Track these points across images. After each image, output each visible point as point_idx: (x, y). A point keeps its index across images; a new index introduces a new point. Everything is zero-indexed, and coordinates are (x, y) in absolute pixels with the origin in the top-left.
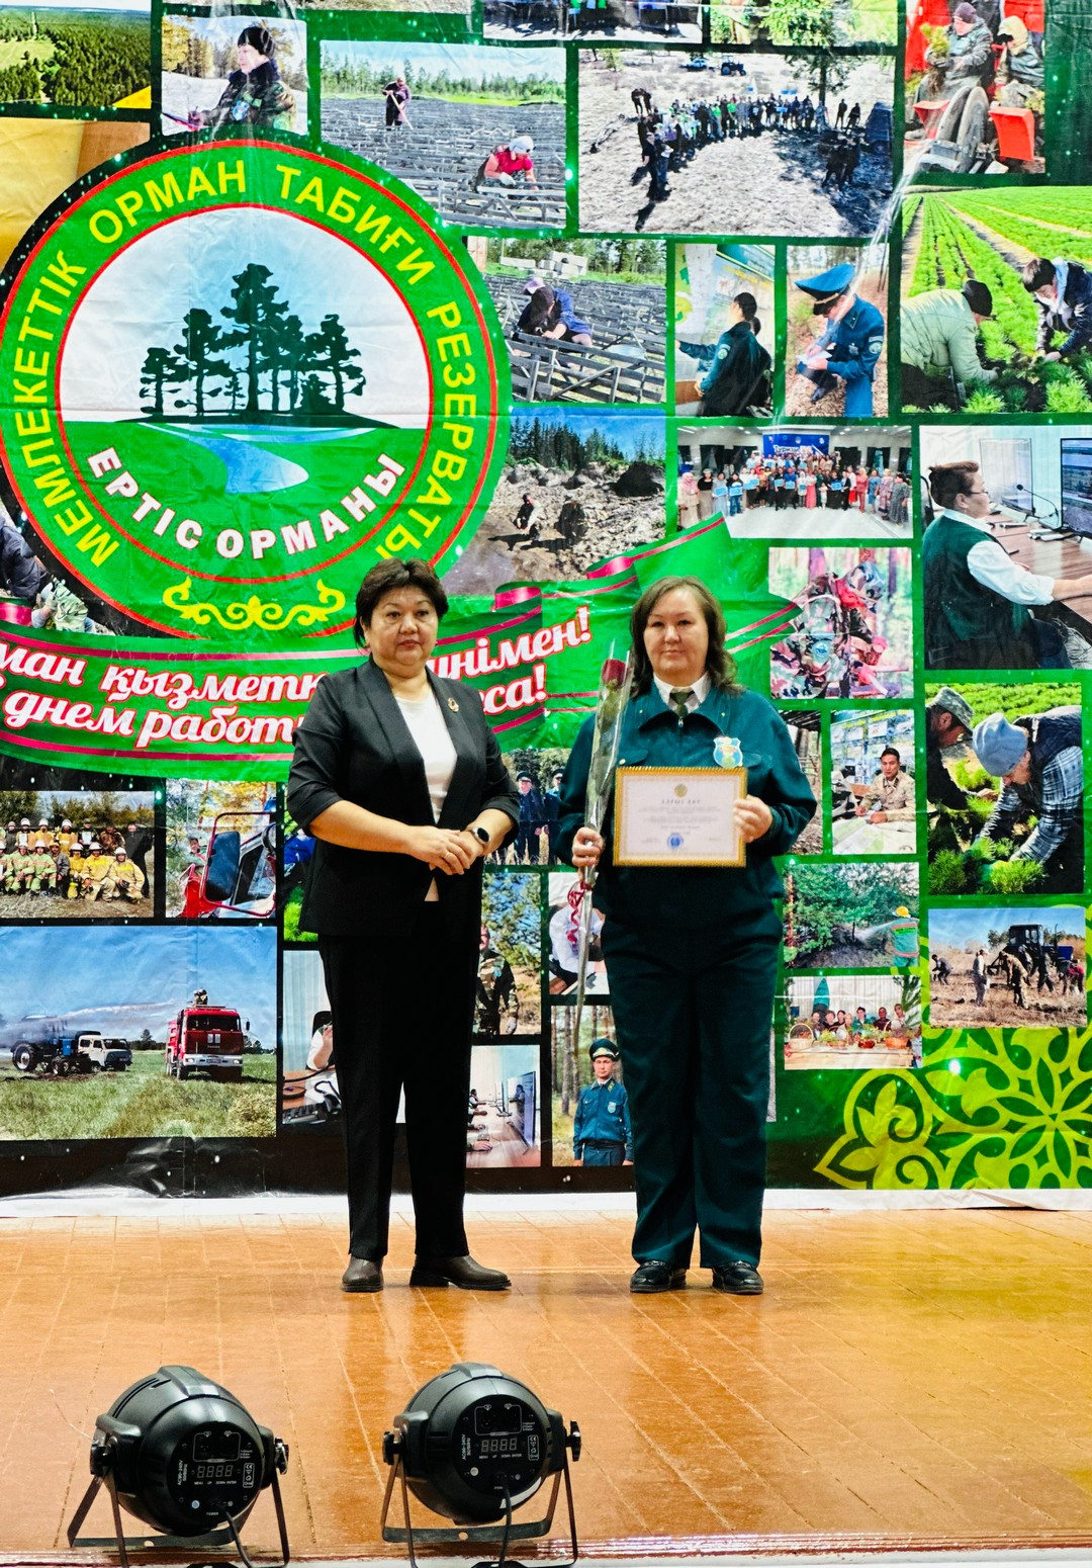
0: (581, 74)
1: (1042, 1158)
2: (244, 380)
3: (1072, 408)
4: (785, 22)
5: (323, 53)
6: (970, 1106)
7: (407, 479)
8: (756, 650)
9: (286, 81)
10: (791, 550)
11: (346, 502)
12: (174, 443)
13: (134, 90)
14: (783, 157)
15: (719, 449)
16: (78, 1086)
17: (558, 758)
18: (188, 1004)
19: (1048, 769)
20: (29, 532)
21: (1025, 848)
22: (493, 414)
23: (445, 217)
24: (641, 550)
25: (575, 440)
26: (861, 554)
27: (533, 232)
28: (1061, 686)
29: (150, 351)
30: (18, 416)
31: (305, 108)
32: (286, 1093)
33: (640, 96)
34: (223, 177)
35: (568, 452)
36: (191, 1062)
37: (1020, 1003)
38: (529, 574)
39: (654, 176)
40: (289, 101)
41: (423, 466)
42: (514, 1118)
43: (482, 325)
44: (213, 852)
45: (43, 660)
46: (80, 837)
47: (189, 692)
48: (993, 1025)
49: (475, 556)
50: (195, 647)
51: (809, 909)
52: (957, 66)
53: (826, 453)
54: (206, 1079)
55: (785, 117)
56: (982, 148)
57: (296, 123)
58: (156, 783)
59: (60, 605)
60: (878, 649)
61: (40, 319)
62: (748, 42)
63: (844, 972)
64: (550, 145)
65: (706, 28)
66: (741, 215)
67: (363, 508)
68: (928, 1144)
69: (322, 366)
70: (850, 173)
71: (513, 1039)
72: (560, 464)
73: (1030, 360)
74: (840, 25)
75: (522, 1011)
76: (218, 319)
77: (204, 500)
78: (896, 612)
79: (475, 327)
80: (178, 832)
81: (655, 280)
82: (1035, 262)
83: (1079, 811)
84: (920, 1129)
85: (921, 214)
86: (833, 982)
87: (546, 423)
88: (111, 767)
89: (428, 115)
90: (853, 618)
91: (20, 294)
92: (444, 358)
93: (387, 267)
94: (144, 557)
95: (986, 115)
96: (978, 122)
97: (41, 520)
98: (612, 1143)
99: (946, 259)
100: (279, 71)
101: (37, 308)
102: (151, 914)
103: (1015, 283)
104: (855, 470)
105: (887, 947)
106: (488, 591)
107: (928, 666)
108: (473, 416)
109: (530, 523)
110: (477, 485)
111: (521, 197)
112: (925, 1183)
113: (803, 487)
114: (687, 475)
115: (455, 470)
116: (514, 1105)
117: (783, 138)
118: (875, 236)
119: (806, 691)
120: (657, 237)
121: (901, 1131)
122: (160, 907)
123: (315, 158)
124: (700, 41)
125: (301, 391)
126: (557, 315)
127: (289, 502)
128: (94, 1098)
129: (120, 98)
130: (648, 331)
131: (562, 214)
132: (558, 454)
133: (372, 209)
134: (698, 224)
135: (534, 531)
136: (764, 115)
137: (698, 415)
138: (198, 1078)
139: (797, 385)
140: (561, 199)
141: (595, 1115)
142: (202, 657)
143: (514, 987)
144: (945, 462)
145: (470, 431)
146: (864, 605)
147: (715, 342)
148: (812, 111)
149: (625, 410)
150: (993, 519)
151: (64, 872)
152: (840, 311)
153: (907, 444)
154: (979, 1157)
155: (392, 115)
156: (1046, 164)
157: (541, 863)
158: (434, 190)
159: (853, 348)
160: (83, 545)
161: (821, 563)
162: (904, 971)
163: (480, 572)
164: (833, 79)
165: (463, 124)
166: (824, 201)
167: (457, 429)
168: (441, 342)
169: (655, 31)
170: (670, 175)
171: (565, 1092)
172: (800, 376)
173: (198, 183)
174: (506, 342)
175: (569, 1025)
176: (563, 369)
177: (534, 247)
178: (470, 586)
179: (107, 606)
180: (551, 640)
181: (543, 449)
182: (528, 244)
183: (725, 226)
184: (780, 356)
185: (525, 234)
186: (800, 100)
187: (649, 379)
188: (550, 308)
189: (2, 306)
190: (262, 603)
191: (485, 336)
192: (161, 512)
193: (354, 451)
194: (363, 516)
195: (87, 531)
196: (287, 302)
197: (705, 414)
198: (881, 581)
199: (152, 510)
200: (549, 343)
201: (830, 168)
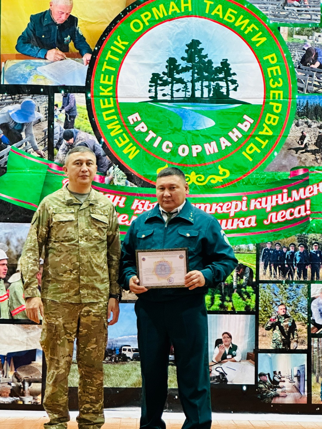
2: (190, 85)
7: (255, 125)
11: (230, 134)
12: (161, 111)
16: (122, 366)
17: (315, 238)
20: (104, 146)
22: (290, 99)
23: (271, 19)
27: (307, 25)
29: (153, 74)
30: (101, 101)
34: (183, 5)
38: (304, 163)
41: (262, 120)
42: (296, 383)
43: (286, 63)
45: (109, 196)
49: (282, 156)
54: (172, 365)
59: (116, 176)
61: (110, 63)
67: (237, 137)
69: (221, 79)
71: (296, 351)
72: (317, 119)
75: (300, 340)
76: (179, 62)
77: (173, 133)
79: (283, 64)
87: (311, 102)
91: (102, 53)
92: (270, 76)
93: (247, 40)
94: (149, 156)
97: (109, 141)
101: (109, 58)
106: (287, 170)
108: (281, 99)
109: (304, 143)
110: (283, 127)
111: (302, 11)
115: (274, 121)
116: (296, 378)
125: (212, 89)
126: (316, 59)
127: (207, 134)
128: (128, 371)
131: (319, 17)
132: (316, 115)
133: (242, 17)
135: (306, 146)
140: (319, 11)
143: (296, 330)
145: (280, 105)
157: (308, 280)
158: (267, 9)
163: (284, 162)
167: (275, 104)
168: (269, 70)
171: (317, 373)
173: (173, 8)
174: (295, 69)
175: (319, 346)
176: (318, 80)
177: (307, 31)
178: (280, 168)
179: (135, 175)
180: (313, 190)
181: (310, 113)
182: (305, 30)
185: (303, 26)
188: (314, 55)
189: (96, 57)
190: (196, 174)
191: (287, 67)
192: (156, 138)
193: (234, 113)
194: (237, 139)
195: (127, 146)
196: (207, 54)
199: (153, 137)
200: (313, 70)
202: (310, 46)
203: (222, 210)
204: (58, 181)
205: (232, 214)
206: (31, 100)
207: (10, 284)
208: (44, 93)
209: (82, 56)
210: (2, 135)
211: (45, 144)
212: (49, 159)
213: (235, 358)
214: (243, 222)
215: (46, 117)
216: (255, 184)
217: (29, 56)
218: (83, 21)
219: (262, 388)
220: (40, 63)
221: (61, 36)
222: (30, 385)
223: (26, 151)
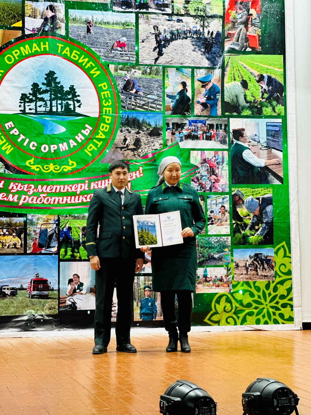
0: (139, 21)
1: (264, 316)
2: (48, 103)
3: (269, 114)
4: (193, 9)
5: (69, 13)
6: (245, 303)
7: (93, 131)
8: (187, 179)
9: (59, 20)
10: (196, 152)
11: (76, 137)
12: (29, 120)
13: (17, 22)
14: (193, 45)
15: (177, 124)
16: (2, 301)
18: (33, 277)
19: (264, 211)
21: (258, 232)
22: (116, 113)
23: (103, 59)
24: (156, 151)
25: (138, 121)
26: (215, 153)
27: (127, 64)
28: (267, 189)
29: (22, 94)
31: (65, 28)
32: (61, 302)
33: (156, 27)
34: (42, 46)
35: (137, 124)
36: (34, 294)
37: (258, 274)
38: (126, 158)
39: (159, 49)
40: (60, 26)
41: (97, 128)
43: (113, 89)
44: (40, 234)
46: (3, 231)
47: (33, 190)
48: (250, 280)
49: (111, 153)
50: (35, 177)
51: (202, 249)
52: (238, 22)
53: (205, 125)
54: (38, 298)
55: (194, 34)
56: (245, 44)
57: (62, 32)
58: (24, 215)
60: (219, 178)
62: (184, 14)
63: (211, 266)
64: (131, 40)
65: (173, 10)
66: (182, 60)
67: (81, 139)
68: (234, 313)
69: (69, 99)
70: (211, 49)
72: (134, 127)
73: (258, 101)
74: (208, 10)
76: (41, 86)
77: (37, 136)
78: (224, 168)
79: (111, 90)
80: (30, 229)
81: (160, 77)
82: (259, 75)
83: (272, 222)
84: (232, 309)
85: (230, 61)
86: (208, 269)
87: (131, 116)
88: (12, 211)
89: (98, 31)
90: (213, 170)
92: (103, 98)
93: (88, 73)
94: (21, 152)
95: (246, 35)
96: (244, 37)
98: (150, 314)
99: (236, 73)
100: (57, 17)
102: (23, 252)
103: (254, 80)
104: (213, 130)
105: (222, 259)
107: (233, 183)
108: (111, 114)
109: (126, 144)
110: (112, 132)
111: (123, 54)
112: (233, 324)
113: (199, 134)
114: (168, 131)
115: (106, 129)
117: (193, 40)
118: (218, 67)
119: (201, 190)
120: (160, 66)
121: (227, 310)
122: (25, 250)
123: (67, 42)
124: (171, 13)
125: (64, 106)
126: (133, 87)
127: (61, 137)
128: (7, 304)
129: (13, 24)
130: (158, 91)
131: (135, 58)
132: (134, 125)
133: (83, 56)
134: (171, 62)
135: (127, 146)
136: (188, 33)
137: (171, 114)
138: (36, 298)
139: (197, 107)
141: (145, 307)
142: (37, 180)
144: (236, 128)
145: (110, 118)
146: (216, 167)
147: (176, 95)
148: (201, 33)
149: (152, 113)
150: (249, 144)
152: (208, 87)
153: (226, 123)
154: (247, 316)
155: (89, 30)
156: (262, 49)
158: (100, 52)
159: (212, 97)
160: (4, 148)
161: (204, 155)
162: (227, 266)
163: (113, 157)
164: (206, 24)
165: (108, 33)
166: (204, 57)
167: (107, 117)
168: (102, 93)
169: (159, 10)
170: (163, 49)
171: (137, 300)
172: (198, 104)
173: (35, 48)
174: (120, 93)
175: (138, 282)
176: (135, 101)
177: (127, 68)
178: (110, 161)
179: (10, 165)
180: (132, 176)
181: (130, 123)
182: (125, 67)
183: (178, 63)
184: (193, 99)
185: (124, 64)
186: (198, 30)
187: (158, 104)
188: (132, 85)
190: (54, 165)
191: (114, 92)
192: (25, 139)
193: (79, 123)
194: (81, 141)
195: (5, 144)
196: (60, 82)
197: (173, 114)
198: (220, 160)
199: (23, 139)
200: (131, 94)
201: (206, 48)
202: (129, 78)
203: (71, 189)
205: (78, 193)
213: (82, 292)
214: (86, 198)
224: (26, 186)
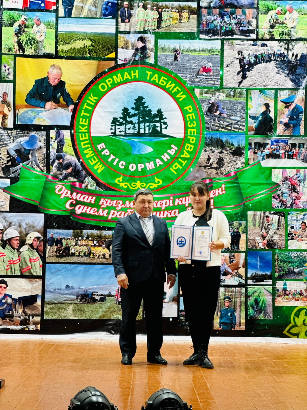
0: (225, 47)
2: (137, 125)
4: (278, 33)
5: (158, 43)
7: (178, 151)
8: (268, 196)
9: (149, 50)
10: (277, 170)
11: (163, 157)
12: (118, 141)
13: (111, 53)
14: (277, 68)
15: (259, 143)
16: (93, 306)
20: (82, 164)
22: (201, 134)
23: (189, 84)
24: (239, 169)
25: (222, 141)
26: (296, 171)
27: (211, 87)
29: (113, 118)
30: (80, 135)
31: (154, 57)
33: (240, 52)
34: (133, 74)
35: (220, 144)
38: (210, 176)
39: (243, 73)
40: (150, 55)
41: (182, 148)
43: (198, 111)
45: (85, 197)
46: (94, 242)
47: (122, 205)
49: (195, 171)
50: (123, 194)
51: (281, 263)
53: (287, 144)
55: (278, 57)
57: (151, 60)
59: (89, 183)
60: (300, 196)
61: (86, 111)
62: (268, 38)
63: (291, 280)
64: (216, 65)
65: (257, 35)
66: (266, 83)
67: (167, 158)
69: (157, 122)
70: (295, 71)
72: (218, 147)
74: (293, 33)
76: (130, 110)
77: (126, 156)
78: (305, 186)
79: (196, 112)
81: (243, 100)
86: (288, 283)
87: (214, 137)
88: (101, 224)
89: (185, 58)
90: (294, 188)
91: (81, 104)
92: (188, 120)
93: (174, 97)
94: (111, 171)
97: (85, 162)
98: (229, 324)
100: (147, 47)
101: (85, 108)
104: (295, 149)
105: (302, 274)
108: (195, 135)
109: (210, 162)
110: (197, 152)
111: (208, 79)
113: (281, 153)
114: (251, 150)
115: (191, 148)
117: (277, 63)
118: (301, 88)
119: (281, 207)
120: (244, 89)
121: (306, 323)
123: (156, 69)
124: (256, 38)
125: (151, 128)
126: (218, 109)
127: (148, 156)
128: (96, 309)
129: (107, 55)
130: (241, 113)
131: (219, 82)
132: (217, 145)
133: (170, 82)
134: (255, 85)
135: (211, 165)
136: (272, 57)
137: (254, 135)
139: (280, 127)
140: (219, 79)
141: (224, 316)
142: (125, 196)
145: (195, 138)
147: (258, 116)
148: (285, 56)
149: (235, 133)
151: (89, 251)
152: (291, 108)
155: (176, 58)
158: (186, 77)
159: (295, 117)
160: (95, 168)
161: (286, 173)
163: (197, 175)
164: (291, 47)
165: (194, 60)
166: (288, 79)
167: (191, 138)
168: (187, 116)
169: (244, 36)
170: (247, 73)
172: (281, 124)
173: (126, 76)
174: (204, 116)
176: (219, 122)
177: (212, 91)
178: (194, 179)
179: (101, 183)
180: (215, 193)
181: (214, 143)
182: (210, 91)
183: (261, 86)
184: (276, 119)
185: (209, 88)
186: (282, 53)
187: (241, 125)
188: (216, 107)
189: (77, 107)
190: (140, 183)
191: (199, 114)
192: (115, 159)
193: (165, 143)
194: (167, 160)
195: (97, 164)
196: (148, 106)
197: (256, 134)
198: (302, 178)
199: (113, 159)
200: (215, 116)
201: (290, 70)
202: (213, 101)
203: (157, 205)
204: (53, 187)
205: (163, 208)
206: (35, 134)
207: (21, 252)
208: (43, 130)
209: (68, 106)
210: (17, 157)
211: (44, 162)
212: (46, 172)
213: (165, 300)
214: (170, 213)
215: (45, 145)
216: (178, 189)
217: (34, 106)
218: (69, 84)
219: (182, 319)
220: (41, 111)
221: (55, 93)
222: (33, 318)
223: (32, 167)
224: (115, 202)
